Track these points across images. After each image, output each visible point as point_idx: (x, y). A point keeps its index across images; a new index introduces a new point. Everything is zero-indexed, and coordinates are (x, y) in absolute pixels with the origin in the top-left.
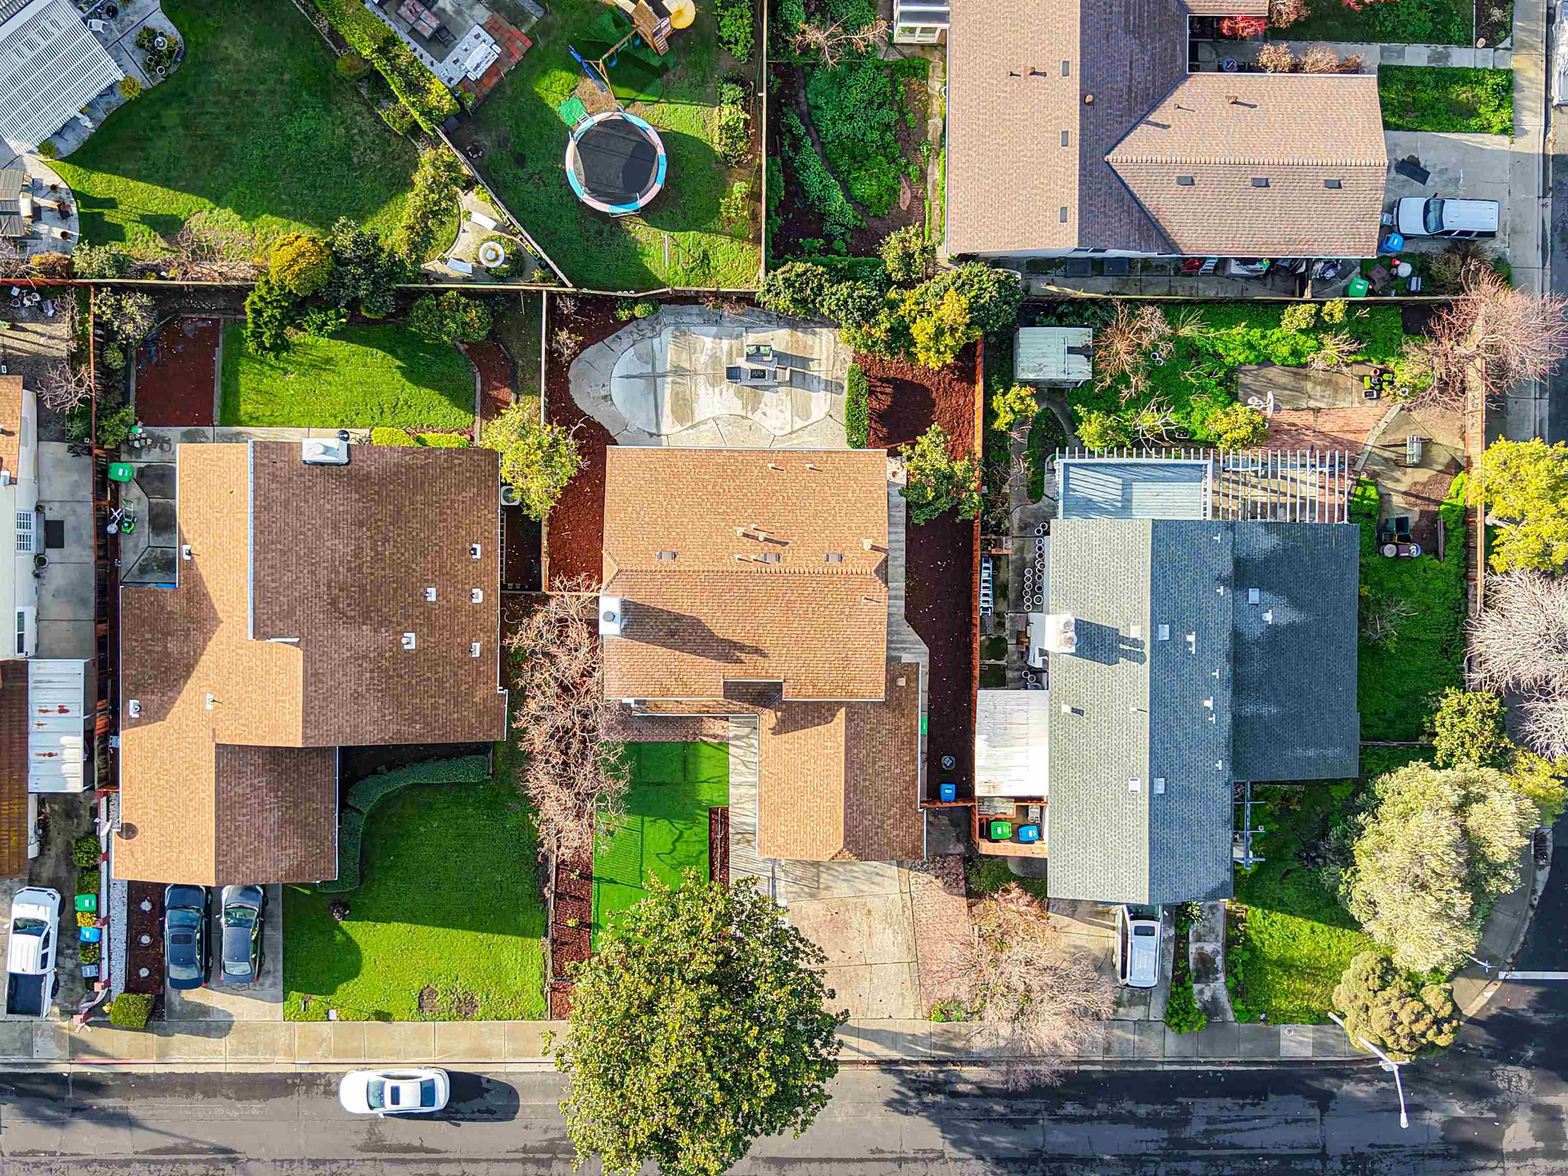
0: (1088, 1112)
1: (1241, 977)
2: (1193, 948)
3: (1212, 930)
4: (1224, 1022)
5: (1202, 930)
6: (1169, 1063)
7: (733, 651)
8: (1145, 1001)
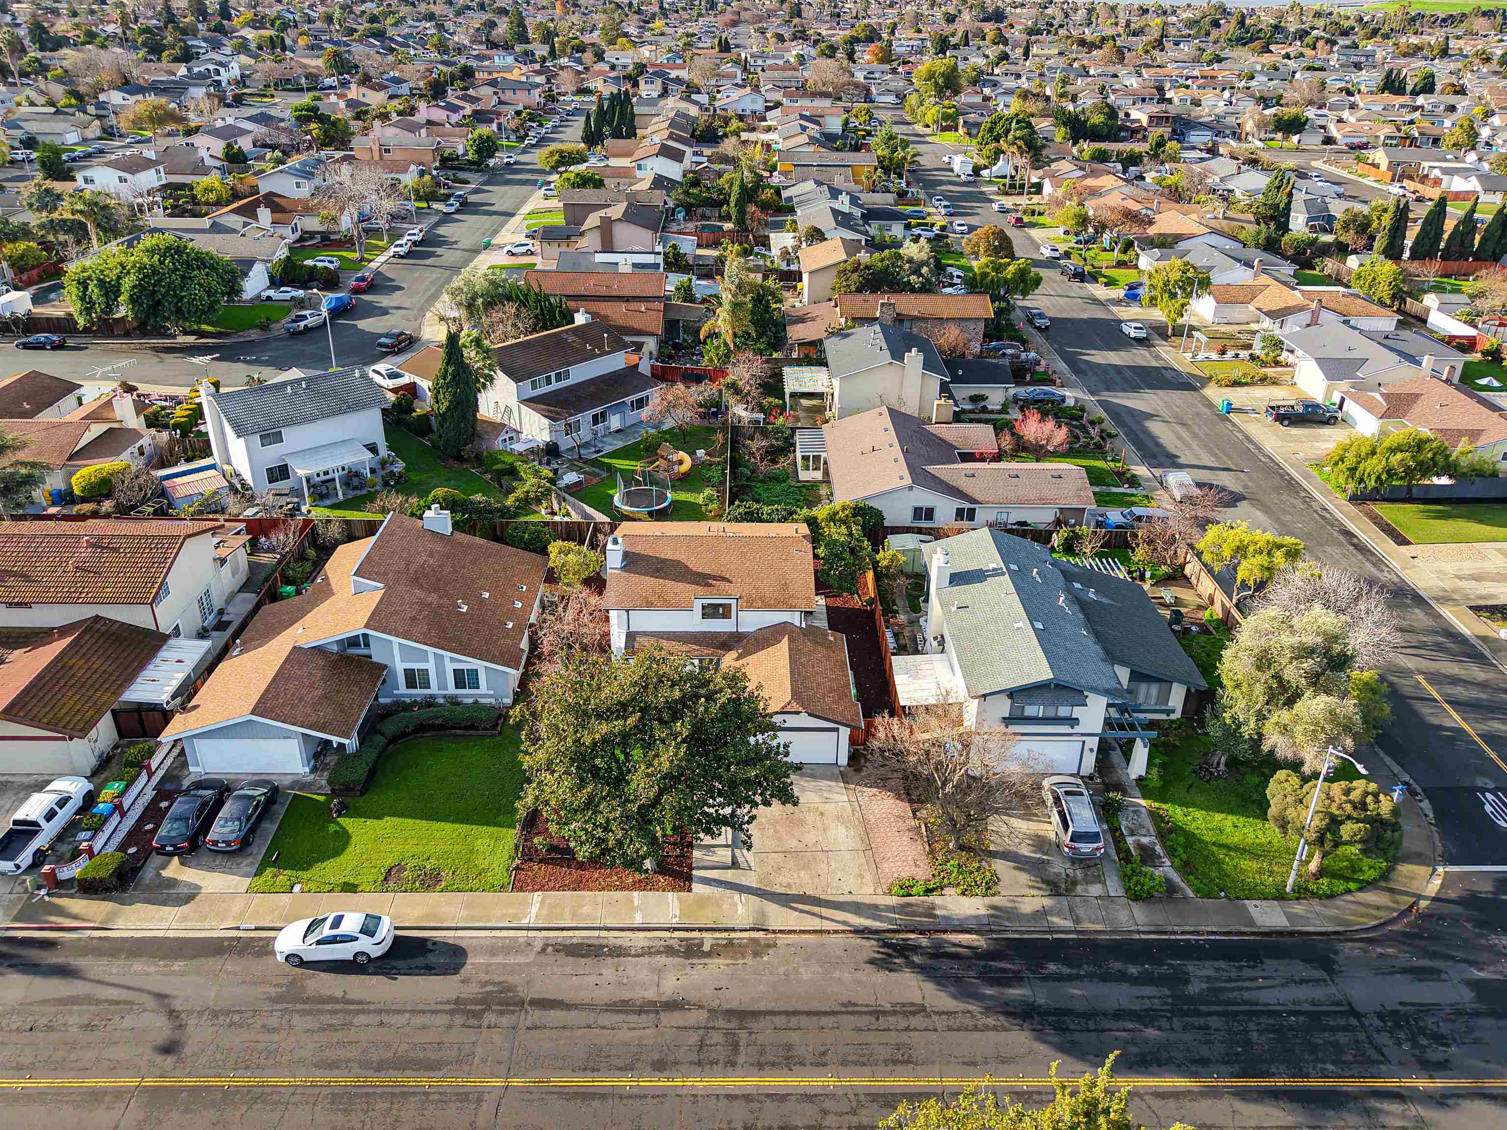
0: (1074, 971)
1: (1184, 858)
2: (1130, 840)
3: (1142, 826)
4: (1185, 898)
5: (1131, 826)
6: (1144, 932)
7: (702, 579)
8: (1099, 879)
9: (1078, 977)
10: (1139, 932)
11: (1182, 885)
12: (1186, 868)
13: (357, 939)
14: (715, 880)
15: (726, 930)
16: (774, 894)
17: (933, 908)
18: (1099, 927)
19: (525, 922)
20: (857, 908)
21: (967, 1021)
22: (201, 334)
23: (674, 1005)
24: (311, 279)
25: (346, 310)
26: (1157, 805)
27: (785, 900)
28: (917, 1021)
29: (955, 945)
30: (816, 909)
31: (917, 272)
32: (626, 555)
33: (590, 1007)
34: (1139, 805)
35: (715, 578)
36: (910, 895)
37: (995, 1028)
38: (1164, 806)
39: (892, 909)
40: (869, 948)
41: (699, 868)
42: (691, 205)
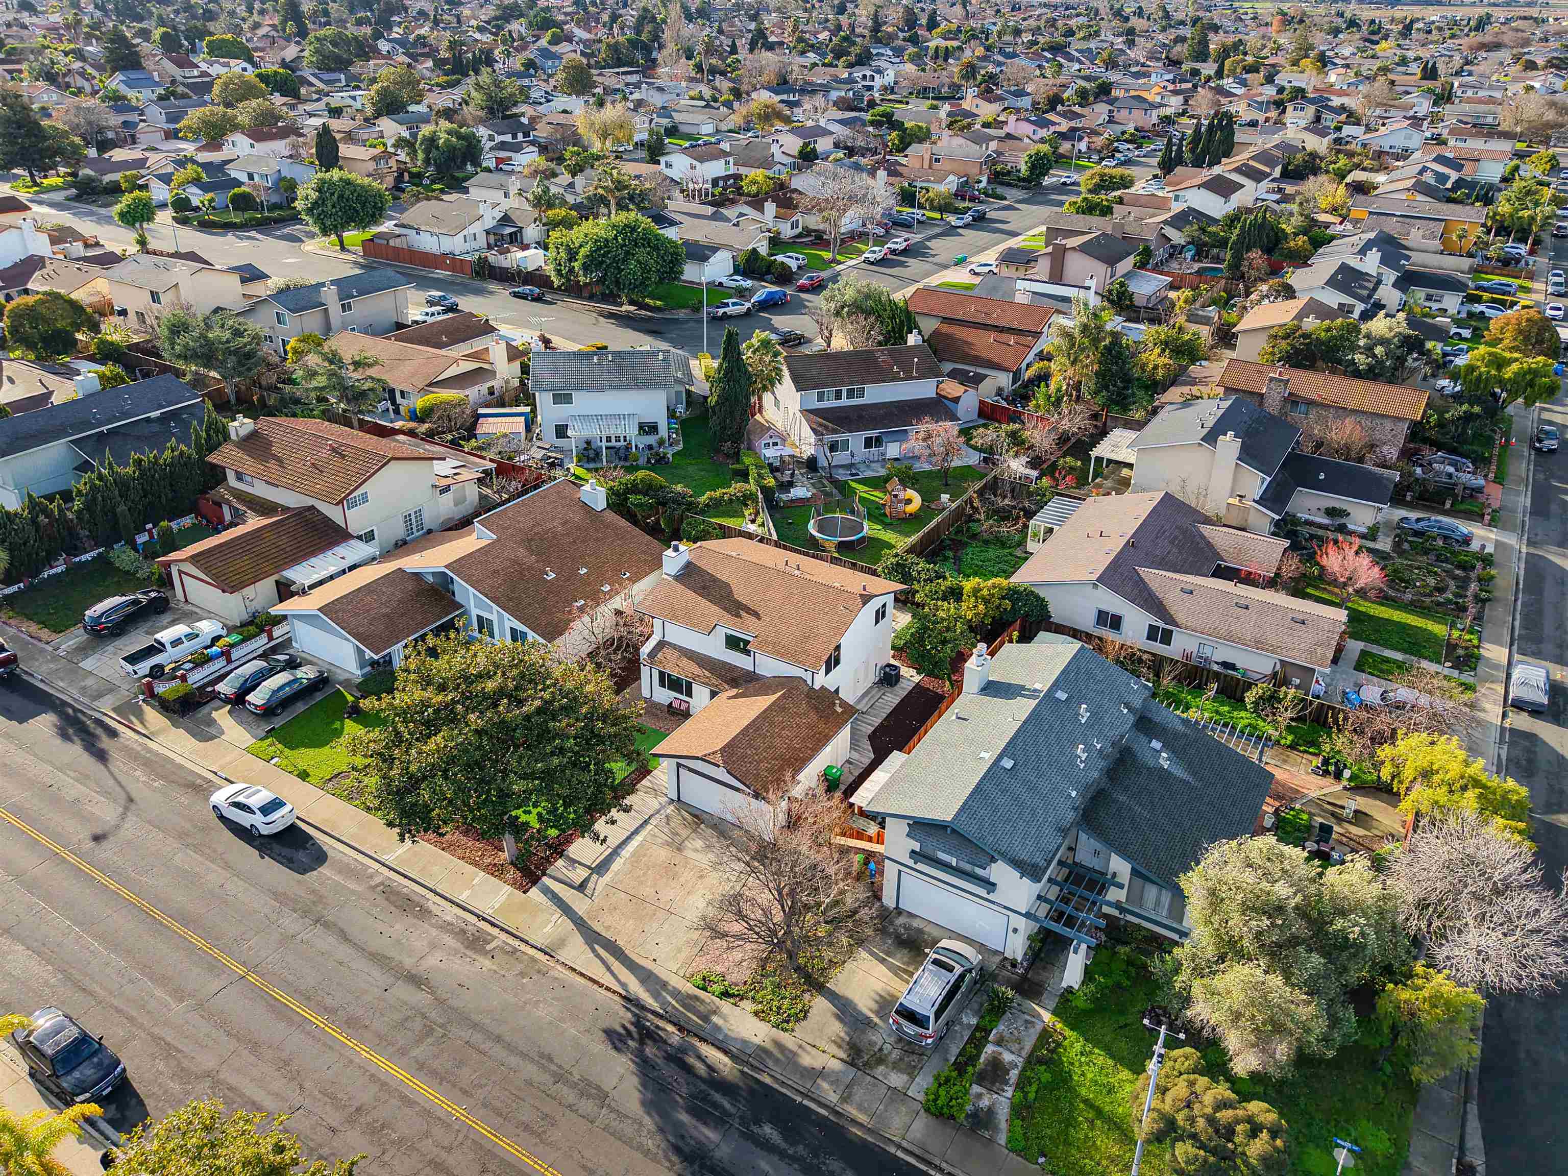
0: (784, 1145)
1: (1032, 1096)
2: (989, 1049)
3: (1019, 1041)
4: (992, 1140)
5: (1006, 1034)
6: (905, 1150)
7: (735, 608)
8: (912, 1072)
9: (782, 1154)
10: (899, 1146)
11: (1003, 1125)
12: (1020, 1111)
13: (253, 813)
14: (553, 893)
15: (522, 940)
16: (589, 928)
17: (715, 1012)
18: (862, 1118)
19: (383, 858)
20: (647, 977)
21: (628, 1129)
22: (642, 306)
23: (415, 980)
24: (768, 272)
25: (776, 304)
26: (1059, 1026)
27: (592, 937)
28: (588, 1106)
29: (700, 1057)
30: (611, 960)
31: (1369, 350)
32: (689, 565)
33: (359, 948)
34: (1039, 1016)
35: (749, 610)
36: (704, 989)
37: (647, 1153)
38: (1068, 1032)
39: (676, 994)
40: (623, 1017)
41: (551, 877)
42: (1205, 244)
